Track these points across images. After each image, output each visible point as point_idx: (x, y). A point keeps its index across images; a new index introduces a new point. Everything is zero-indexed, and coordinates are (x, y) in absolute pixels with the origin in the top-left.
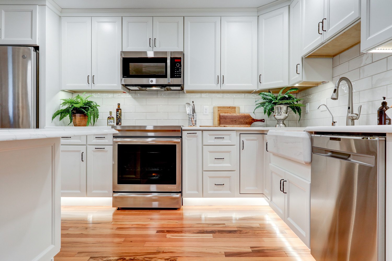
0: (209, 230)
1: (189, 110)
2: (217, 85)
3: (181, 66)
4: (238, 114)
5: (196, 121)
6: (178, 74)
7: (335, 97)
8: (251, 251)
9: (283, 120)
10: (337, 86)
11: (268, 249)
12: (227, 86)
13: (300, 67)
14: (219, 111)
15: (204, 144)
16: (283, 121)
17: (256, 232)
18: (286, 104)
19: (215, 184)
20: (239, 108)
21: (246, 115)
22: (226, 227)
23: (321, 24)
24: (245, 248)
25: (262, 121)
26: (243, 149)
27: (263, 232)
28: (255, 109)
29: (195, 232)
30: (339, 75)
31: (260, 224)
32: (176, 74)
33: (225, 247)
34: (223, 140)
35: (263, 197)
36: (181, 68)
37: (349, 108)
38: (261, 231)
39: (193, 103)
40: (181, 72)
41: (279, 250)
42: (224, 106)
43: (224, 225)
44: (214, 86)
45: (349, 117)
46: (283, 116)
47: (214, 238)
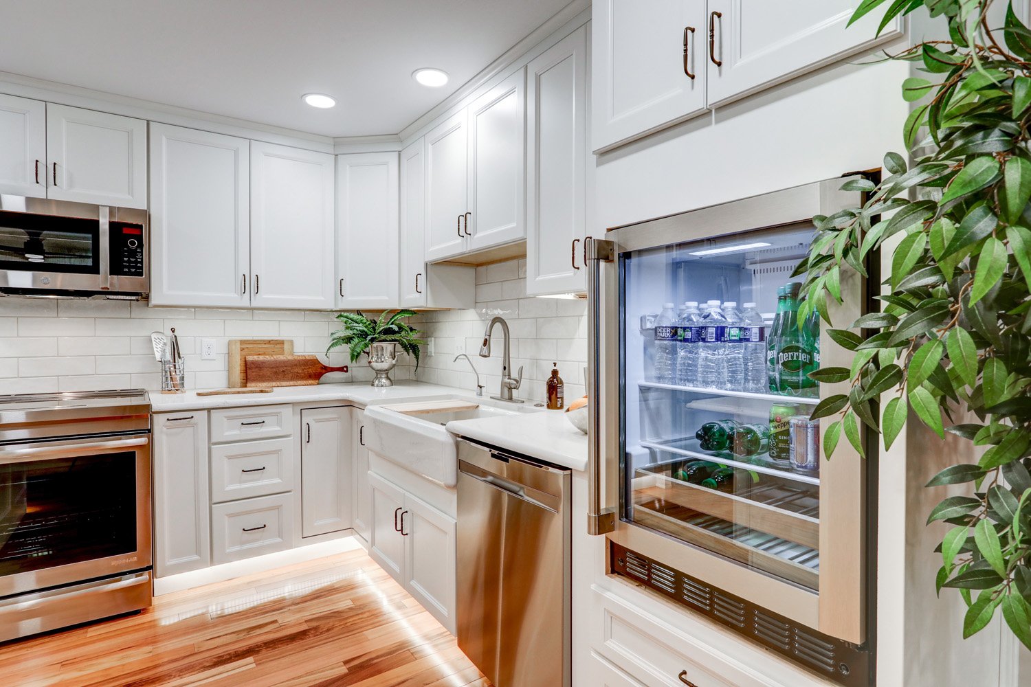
0: (241, 649)
1: (161, 349)
2: (241, 295)
3: (141, 245)
4: (290, 358)
5: (183, 377)
6: (133, 267)
7: (485, 352)
8: (347, 671)
9: (387, 371)
10: (488, 333)
11: (380, 653)
12: (266, 298)
13: (422, 279)
14: (242, 350)
15: (214, 440)
16: (387, 374)
17: (348, 621)
18: (393, 340)
19: (244, 530)
20: (292, 342)
21: (307, 358)
22: (281, 628)
23: (462, 219)
24: (332, 669)
25: (343, 369)
26: (308, 442)
27: (361, 618)
28: (330, 347)
29: (208, 665)
30: (487, 302)
31: (353, 600)
32: (126, 267)
33: (289, 680)
34: (262, 426)
35: (352, 534)
36: (142, 252)
37: (505, 368)
38: (358, 617)
39: (173, 332)
40: (142, 263)
41: (401, 649)
42: (255, 339)
43: (276, 625)
44: (232, 297)
45: (506, 383)
46: (387, 363)
47: (260, 667)
